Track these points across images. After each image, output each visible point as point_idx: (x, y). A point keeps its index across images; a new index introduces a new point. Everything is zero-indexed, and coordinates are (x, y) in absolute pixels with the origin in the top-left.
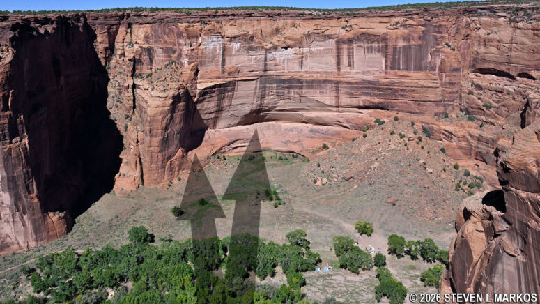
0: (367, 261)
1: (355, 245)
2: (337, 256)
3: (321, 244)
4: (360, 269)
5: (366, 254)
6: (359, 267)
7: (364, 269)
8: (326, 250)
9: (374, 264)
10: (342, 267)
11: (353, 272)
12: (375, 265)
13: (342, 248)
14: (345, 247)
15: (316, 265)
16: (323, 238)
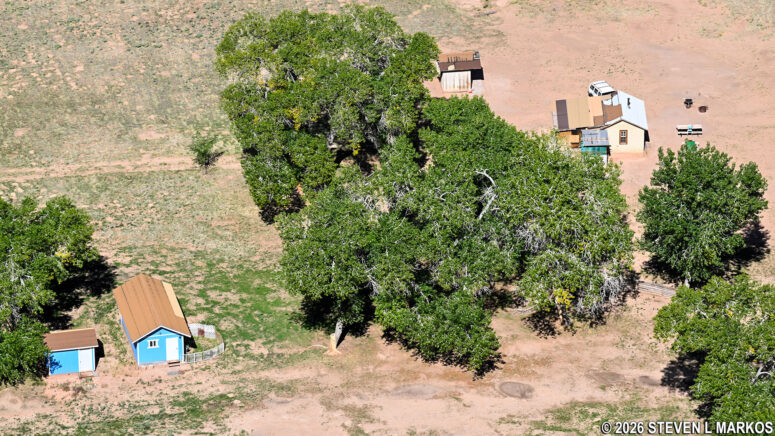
0: (568, 240)
1: (452, 85)
2: (268, 214)
3: (96, 108)
4: (505, 325)
5: (560, 167)
6: (503, 300)
7: (543, 321)
8: (149, 162)
9: (640, 259)
10: (318, 314)
11: (432, 354)
12: (657, 266)
13: (322, 125)
14: (342, 114)
15: (54, 317)
16: (116, 48)
